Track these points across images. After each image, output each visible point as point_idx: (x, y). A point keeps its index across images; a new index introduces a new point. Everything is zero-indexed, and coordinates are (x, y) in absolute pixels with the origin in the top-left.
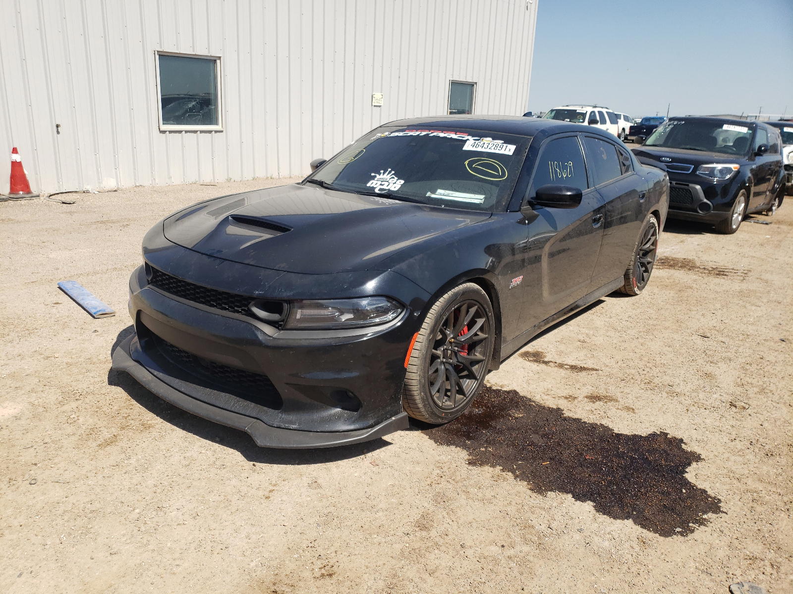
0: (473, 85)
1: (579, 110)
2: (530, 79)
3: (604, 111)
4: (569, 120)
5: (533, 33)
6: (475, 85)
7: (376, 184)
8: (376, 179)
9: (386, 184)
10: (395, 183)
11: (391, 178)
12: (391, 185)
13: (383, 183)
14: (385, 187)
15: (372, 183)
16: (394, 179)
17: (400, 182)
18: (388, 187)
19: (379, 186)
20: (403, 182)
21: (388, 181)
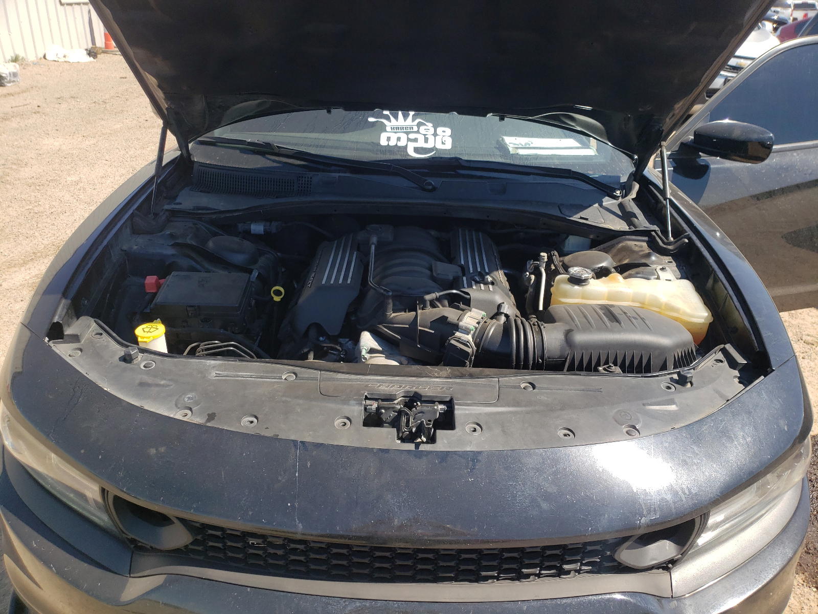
7: (399, 139)
8: (388, 129)
9: (421, 138)
10: (435, 135)
11: (419, 125)
12: (431, 139)
13: (412, 136)
14: (421, 144)
15: (389, 139)
16: (425, 125)
17: (444, 132)
18: (430, 145)
19: (409, 143)
20: (448, 131)
21: (418, 132)
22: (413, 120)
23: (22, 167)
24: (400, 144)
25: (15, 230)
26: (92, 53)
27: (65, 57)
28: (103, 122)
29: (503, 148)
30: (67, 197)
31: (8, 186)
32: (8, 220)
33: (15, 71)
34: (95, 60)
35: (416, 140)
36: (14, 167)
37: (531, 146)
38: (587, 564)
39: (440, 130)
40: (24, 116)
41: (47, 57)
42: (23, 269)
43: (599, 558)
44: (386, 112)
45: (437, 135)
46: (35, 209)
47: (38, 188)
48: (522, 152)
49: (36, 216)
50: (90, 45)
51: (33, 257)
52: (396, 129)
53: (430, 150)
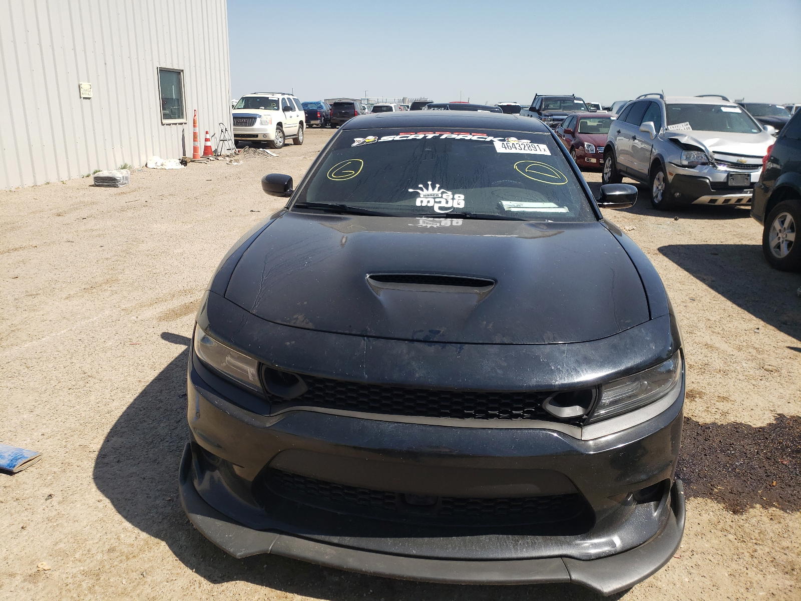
0: (179, 73)
1: (271, 97)
2: (229, 60)
3: (291, 97)
4: (263, 108)
5: (225, 18)
6: (182, 73)
7: (428, 202)
8: (422, 196)
9: (444, 201)
10: (453, 199)
11: (442, 193)
12: (450, 202)
13: (437, 200)
14: (443, 204)
15: (422, 202)
16: (447, 193)
17: (459, 197)
18: (449, 205)
19: (436, 204)
20: (462, 197)
21: (442, 197)
22: (439, 190)
23: (140, 243)
24: (429, 205)
25: (141, 285)
26: (184, 162)
27: (162, 165)
28: (197, 213)
29: (501, 207)
30: (176, 263)
31: (132, 256)
32: (135, 278)
33: (127, 175)
34: (186, 167)
35: (440, 202)
36: (134, 243)
37: (521, 206)
38: (527, 412)
39: (456, 196)
40: (136, 208)
41: (148, 166)
42: (151, 308)
43: (534, 408)
44: (421, 186)
45: (454, 199)
46: (153, 270)
47: (153, 257)
48: (513, 210)
49: (155, 275)
50: (181, 156)
51: (157, 301)
52: (426, 196)
53: (449, 208)
